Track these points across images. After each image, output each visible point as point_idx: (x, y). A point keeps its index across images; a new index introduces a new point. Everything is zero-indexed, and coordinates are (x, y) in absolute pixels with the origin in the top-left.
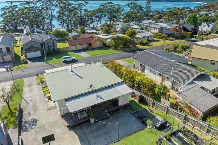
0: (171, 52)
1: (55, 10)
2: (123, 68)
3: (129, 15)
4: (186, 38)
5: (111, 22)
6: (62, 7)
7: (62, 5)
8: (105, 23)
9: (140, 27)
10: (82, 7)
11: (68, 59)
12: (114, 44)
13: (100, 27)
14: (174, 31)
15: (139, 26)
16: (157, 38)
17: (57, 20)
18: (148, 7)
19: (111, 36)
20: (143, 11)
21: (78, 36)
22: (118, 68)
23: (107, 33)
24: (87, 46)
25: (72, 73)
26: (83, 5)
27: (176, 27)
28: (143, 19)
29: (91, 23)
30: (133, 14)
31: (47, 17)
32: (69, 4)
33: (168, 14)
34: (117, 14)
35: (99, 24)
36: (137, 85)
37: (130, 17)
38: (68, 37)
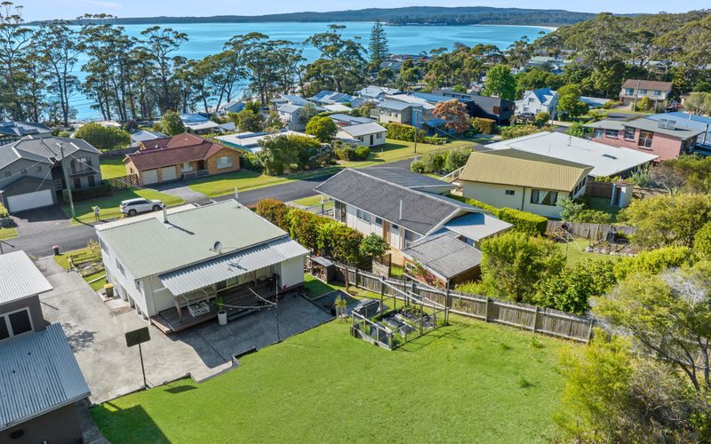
0: (429, 175)
1: (76, 60)
2: (291, 212)
3: (319, 71)
4: (478, 135)
5: (263, 95)
6: (100, 53)
7: (100, 44)
8: (245, 96)
9: (350, 109)
10: (168, 49)
11: (140, 206)
12: (272, 159)
13: (228, 112)
14: (444, 118)
15: (349, 106)
16: (399, 139)
17: (85, 91)
18: (379, 45)
19: (262, 138)
20: (362, 59)
21: (163, 141)
22: (279, 211)
23: (250, 131)
24: (191, 169)
25: (167, 226)
26: (172, 42)
27: (449, 105)
28: (363, 83)
29: (198, 99)
30: (332, 68)
31: (49, 83)
32: (124, 42)
33: (436, 66)
34: (280, 70)
35: (224, 103)
36: (323, 245)
37: (322, 80)
38: (128, 146)
